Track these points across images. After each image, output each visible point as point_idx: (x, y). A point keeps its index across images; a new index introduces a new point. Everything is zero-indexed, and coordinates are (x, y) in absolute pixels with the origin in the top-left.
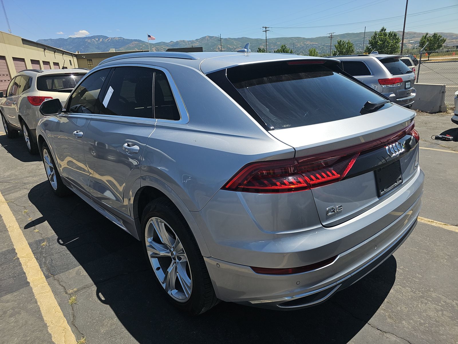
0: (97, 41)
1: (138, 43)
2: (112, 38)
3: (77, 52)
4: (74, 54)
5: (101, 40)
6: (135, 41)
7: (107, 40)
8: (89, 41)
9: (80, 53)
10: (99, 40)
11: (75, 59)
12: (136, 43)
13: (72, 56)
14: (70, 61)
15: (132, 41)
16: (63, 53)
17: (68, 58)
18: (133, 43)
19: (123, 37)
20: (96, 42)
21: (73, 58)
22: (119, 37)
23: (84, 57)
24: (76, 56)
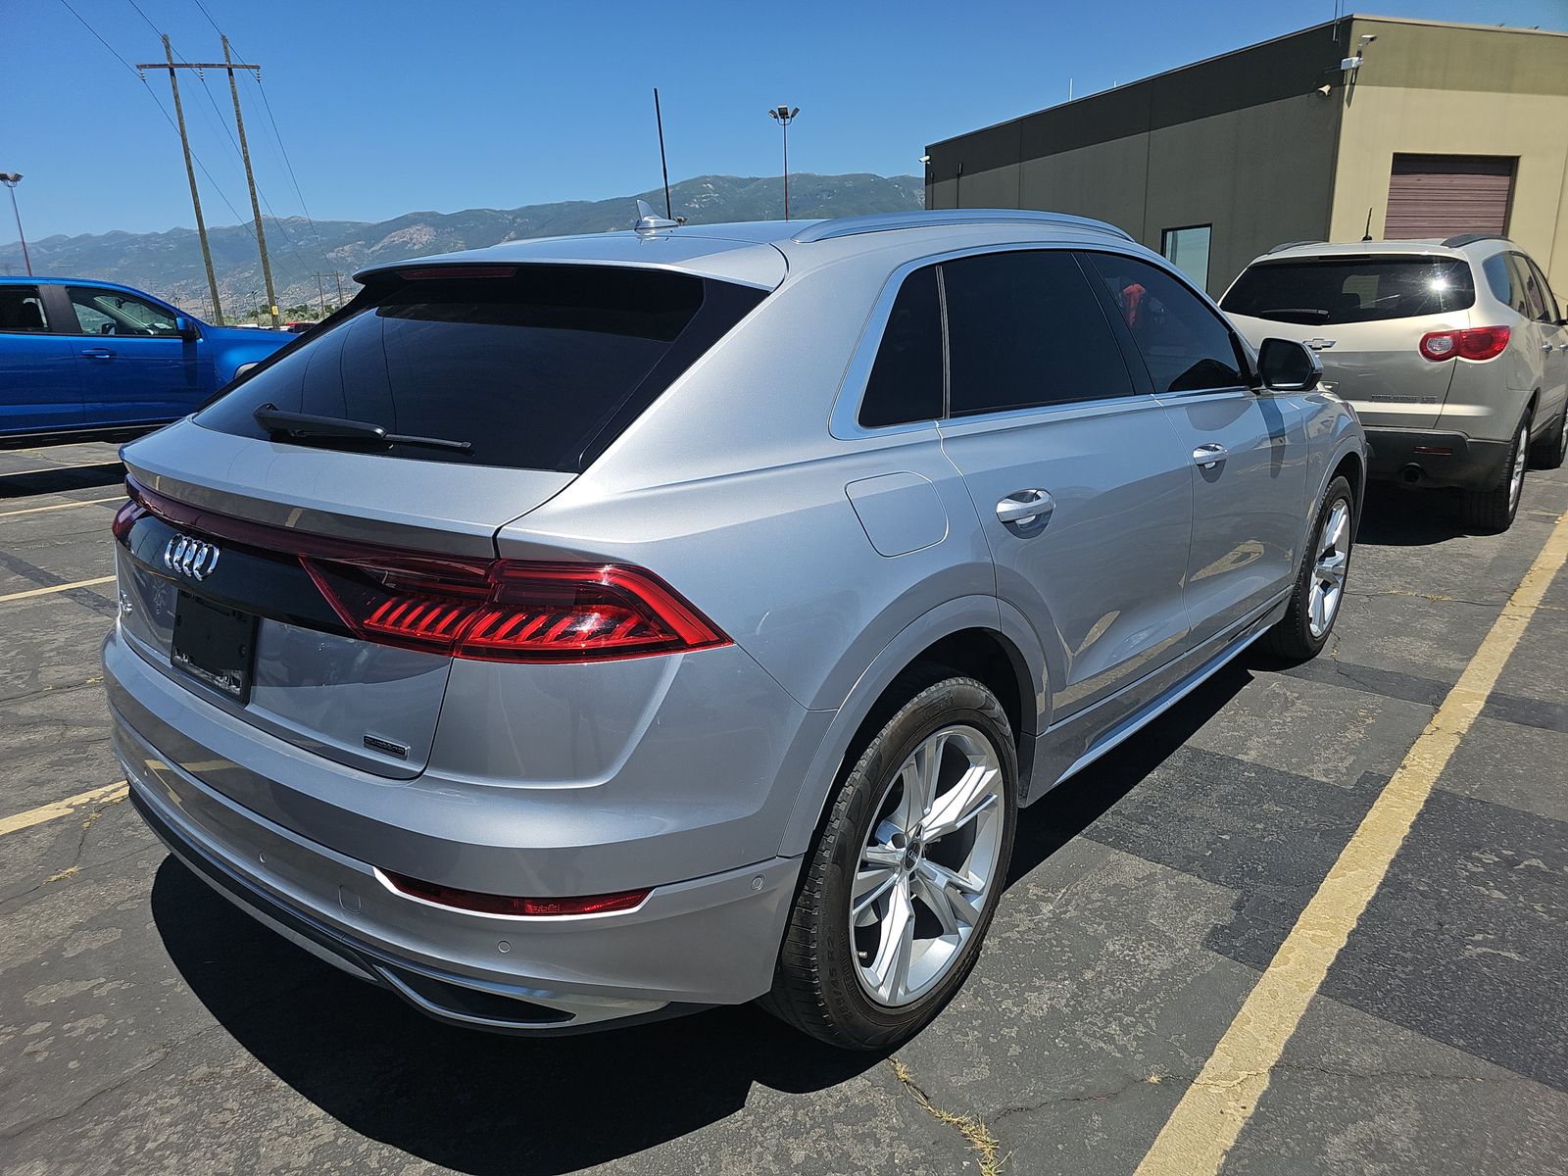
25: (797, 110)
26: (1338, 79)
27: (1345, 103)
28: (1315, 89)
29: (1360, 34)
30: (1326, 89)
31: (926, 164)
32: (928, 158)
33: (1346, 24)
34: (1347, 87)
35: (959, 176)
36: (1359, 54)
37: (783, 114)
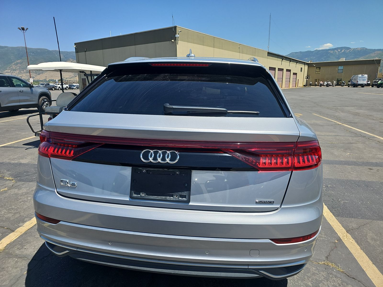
0: (339, 52)
1: (381, 52)
2: (354, 49)
3: (310, 61)
4: (306, 63)
5: (343, 51)
6: (378, 51)
7: (349, 50)
8: (332, 52)
9: (312, 62)
10: (341, 50)
11: (306, 67)
12: (379, 52)
13: (305, 65)
14: (301, 68)
15: (374, 50)
16: (297, 62)
17: (300, 66)
18: (376, 52)
19: (366, 48)
20: (337, 53)
21: (305, 66)
22: (362, 48)
23: (315, 65)
24: (308, 64)
25: (27, 29)
26: (175, 39)
27: (177, 44)
28: (171, 40)
29: (178, 30)
30: (173, 41)
31: (75, 48)
32: (75, 46)
33: (175, 27)
34: (177, 41)
35: (85, 51)
36: (178, 34)
37: (23, 29)
